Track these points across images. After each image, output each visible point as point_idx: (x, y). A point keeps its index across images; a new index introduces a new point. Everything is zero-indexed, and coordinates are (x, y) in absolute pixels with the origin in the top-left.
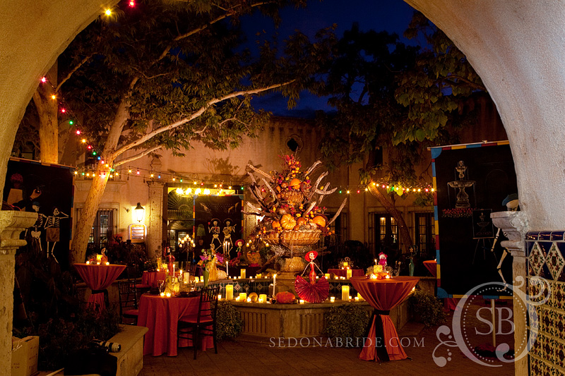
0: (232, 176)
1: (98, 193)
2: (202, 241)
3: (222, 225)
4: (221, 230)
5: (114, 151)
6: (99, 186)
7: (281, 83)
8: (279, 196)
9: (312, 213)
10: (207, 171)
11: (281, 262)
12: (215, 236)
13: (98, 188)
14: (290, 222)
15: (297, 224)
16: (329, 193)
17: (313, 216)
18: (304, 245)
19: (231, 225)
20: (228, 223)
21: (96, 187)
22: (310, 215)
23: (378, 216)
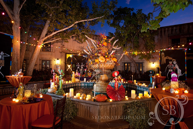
1: (37, 52)
2: (74, 69)
3: (80, 64)
4: (80, 66)
5: (43, 38)
6: (38, 50)
7: (99, 17)
8: (98, 49)
9: (112, 56)
11: (99, 76)
12: (78, 68)
13: (37, 50)
14: (102, 59)
15: (106, 60)
16: (118, 49)
17: (112, 57)
18: (108, 69)
19: (83, 64)
20: (82, 64)
21: (36, 50)
22: (111, 56)
23: (125, 63)
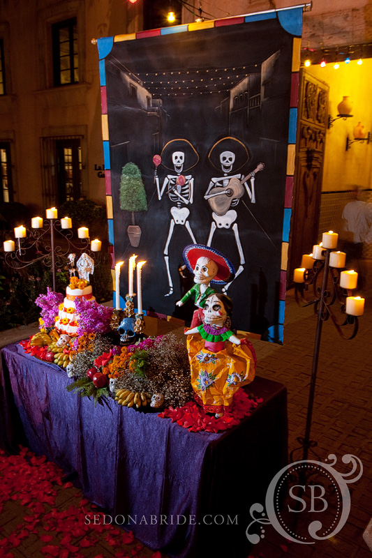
3: (204, 169)
4: (200, 190)
19: (241, 167)
20: (228, 158)
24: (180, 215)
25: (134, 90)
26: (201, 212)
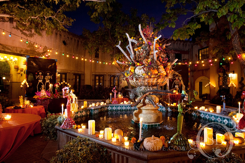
0: (36, 52)
2: (31, 84)
10: (23, 47)
19: (50, 75)
20: (48, 74)
23: (96, 76)
24: (40, 81)
25: (33, 63)
26: (44, 81)
